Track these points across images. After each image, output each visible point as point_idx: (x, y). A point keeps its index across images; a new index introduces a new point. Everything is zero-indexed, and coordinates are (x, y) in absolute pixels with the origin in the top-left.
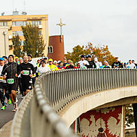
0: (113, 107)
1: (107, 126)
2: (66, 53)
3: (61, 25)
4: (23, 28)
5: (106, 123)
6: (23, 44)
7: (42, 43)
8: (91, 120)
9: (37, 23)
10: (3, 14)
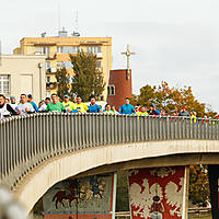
1: (164, 194)
3: (127, 54)
4: (72, 58)
5: (164, 190)
6: (71, 81)
8: (144, 185)
9: (94, 50)
10: (43, 35)
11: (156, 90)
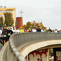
0: (44, 49)
1: (41, 58)
2: (23, 25)
4: (4, 14)
5: (41, 56)
6: (4, 21)
7: (13, 20)
8: (34, 55)
9: (11, 11)
11: (31, 23)
